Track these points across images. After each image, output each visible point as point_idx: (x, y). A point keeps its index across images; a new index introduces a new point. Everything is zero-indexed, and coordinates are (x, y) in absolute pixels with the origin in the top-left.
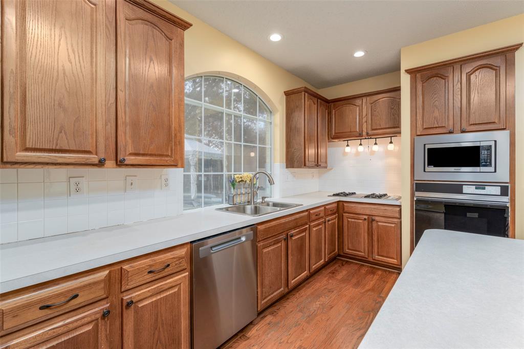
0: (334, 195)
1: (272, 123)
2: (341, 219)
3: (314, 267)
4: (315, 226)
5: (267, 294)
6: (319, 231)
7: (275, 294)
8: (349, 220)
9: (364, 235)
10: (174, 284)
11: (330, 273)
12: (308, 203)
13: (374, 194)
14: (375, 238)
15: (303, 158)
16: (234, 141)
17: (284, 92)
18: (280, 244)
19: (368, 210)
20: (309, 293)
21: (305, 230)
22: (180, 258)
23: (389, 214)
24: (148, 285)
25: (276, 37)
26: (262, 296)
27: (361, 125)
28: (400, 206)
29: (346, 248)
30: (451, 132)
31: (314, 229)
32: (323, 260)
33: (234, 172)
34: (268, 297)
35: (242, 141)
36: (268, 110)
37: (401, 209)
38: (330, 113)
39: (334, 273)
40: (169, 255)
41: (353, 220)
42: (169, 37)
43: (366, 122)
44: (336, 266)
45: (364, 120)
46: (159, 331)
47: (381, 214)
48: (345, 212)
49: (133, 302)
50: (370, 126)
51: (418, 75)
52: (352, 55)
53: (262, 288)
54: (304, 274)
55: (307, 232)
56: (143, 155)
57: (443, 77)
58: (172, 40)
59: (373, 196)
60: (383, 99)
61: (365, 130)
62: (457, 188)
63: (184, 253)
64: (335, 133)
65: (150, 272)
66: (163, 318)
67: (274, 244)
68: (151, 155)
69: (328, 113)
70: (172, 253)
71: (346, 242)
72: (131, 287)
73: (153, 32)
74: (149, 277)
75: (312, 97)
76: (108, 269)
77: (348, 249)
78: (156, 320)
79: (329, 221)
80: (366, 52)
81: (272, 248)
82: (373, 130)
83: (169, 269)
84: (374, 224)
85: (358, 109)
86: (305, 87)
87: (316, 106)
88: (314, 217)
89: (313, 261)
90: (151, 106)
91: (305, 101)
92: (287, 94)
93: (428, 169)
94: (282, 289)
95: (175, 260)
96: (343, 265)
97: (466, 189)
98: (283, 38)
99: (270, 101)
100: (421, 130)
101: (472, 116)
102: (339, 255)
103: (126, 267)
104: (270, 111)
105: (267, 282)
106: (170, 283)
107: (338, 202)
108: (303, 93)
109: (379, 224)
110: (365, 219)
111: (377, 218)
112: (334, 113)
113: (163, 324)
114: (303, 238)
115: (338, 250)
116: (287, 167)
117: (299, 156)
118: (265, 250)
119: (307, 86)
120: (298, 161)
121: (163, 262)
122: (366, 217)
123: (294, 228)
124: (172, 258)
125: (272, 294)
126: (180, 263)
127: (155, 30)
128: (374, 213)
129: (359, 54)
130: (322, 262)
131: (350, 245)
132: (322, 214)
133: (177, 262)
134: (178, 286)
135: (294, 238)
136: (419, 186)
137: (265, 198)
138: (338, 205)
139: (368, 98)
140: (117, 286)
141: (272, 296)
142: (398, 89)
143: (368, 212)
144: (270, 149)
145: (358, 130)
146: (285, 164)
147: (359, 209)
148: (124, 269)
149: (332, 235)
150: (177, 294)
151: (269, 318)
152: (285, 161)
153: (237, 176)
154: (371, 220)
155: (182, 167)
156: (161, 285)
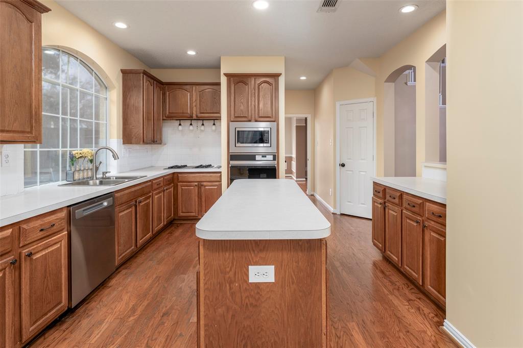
0: (169, 168)
1: (108, 99)
2: (176, 188)
3: (156, 229)
4: (156, 194)
5: (122, 252)
6: (160, 198)
7: (128, 251)
8: (183, 188)
9: (195, 198)
10: (57, 241)
11: (169, 233)
12: (151, 175)
13: (201, 165)
14: (203, 199)
15: (142, 135)
16: (70, 116)
17: (121, 70)
18: (131, 209)
19: (198, 178)
20: (154, 249)
21: (148, 198)
22: (61, 219)
23: (212, 179)
24: (38, 242)
25: (121, 25)
26: (118, 253)
27: (191, 108)
28: (220, 172)
29: (181, 212)
30: (250, 121)
31: (156, 197)
32: (162, 224)
33: (70, 148)
34: (123, 253)
35: (79, 117)
36: (103, 86)
37: (221, 175)
38: (164, 94)
39: (171, 233)
40: (53, 217)
41: (186, 188)
42: (30, 20)
43: (196, 106)
44: (173, 228)
45: (194, 104)
46: (48, 280)
47: (208, 180)
48: (179, 182)
49: (31, 253)
50: (198, 110)
51: (232, 79)
52: (186, 53)
53: (118, 247)
54: (148, 236)
55: (151, 199)
56: (8, 131)
57: (246, 84)
58: (32, 23)
59: (201, 166)
60: (208, 89)
61: (194, 112)
62: (252, 157)
63: (64, 215)
64: (169, 113)
65: (42, 230)
66: (50, 269)
67: (127, 209)
68: (14, 132)
69: (163, 94)
70: (55, 215)
71: (181, 207)
72: (28, 242)
73: (16, 15)
74: (41, 234)
75: (149, 79)
76: (11, 228)
77: (182, 212)
78: (46, 270)
79: (167, 189)
80: (197, 53)
81: (125, 212)
82: (201, 113)
83: (55, 227)
84: (203, 188)
85: (189, 94)
86: (144, 70)
87: (152, 87)
88: (155, 186)
89: (155, 224)
90: (15, 85)
91: (144, 82)
92: (124, 72)
93: (237, 145)
94: (133, 247)
95: (58, 221)
96: (178, 226)
97: (258, 158)
98: (129, 27)
99: (107, 77)
100: (233, 117)
101: (260, 111)
102: (174, 220)
103: (25, 226)
104: (105, 85)
105: (122, 241)
106: (55, 239)
107: (174, 173)
108: (142, 75)
109: (207, 187)
110: (196, 185)
111: (205, 184)
112: (168, 94)
113: (50, 273)
114: (148, 205)
115: (174, 214)
116: (124, 143)
117: (138, 133)
118: (121, 214)
119: (146, 70)
120: (136, 138)
121: (50, 222)
122: (196, 184)
123: (141, 196)
124: (56, 219)
125: (126, 251)
126: (62, 223)
127: (18, 13)
128: (203, 179)
129: (191, 53)
130: (162, 225)
131: (184, 209)
132: (162, 184)
133: (60, 223)
134: (60, 243)
135: (141, 204)
136: (232, 157)
137: (106, 173)
138: (173, 176)
139: (197, 87)
140: (17, 243)
141: (126, 253)
142: (219, 84)
143: (198, 180)
144: (105, 125)
145: (189, 112)
146: (122, 140)
147: (191, 178)
148: (24, 228)
149: (169, 202)
150: (59, 249)
151: (124, 272)
152: (121, 136)
153: (76, 151)
154: (200, 185)
155: (40, 143)
156: (49, 242)
